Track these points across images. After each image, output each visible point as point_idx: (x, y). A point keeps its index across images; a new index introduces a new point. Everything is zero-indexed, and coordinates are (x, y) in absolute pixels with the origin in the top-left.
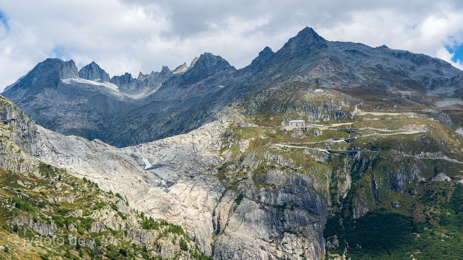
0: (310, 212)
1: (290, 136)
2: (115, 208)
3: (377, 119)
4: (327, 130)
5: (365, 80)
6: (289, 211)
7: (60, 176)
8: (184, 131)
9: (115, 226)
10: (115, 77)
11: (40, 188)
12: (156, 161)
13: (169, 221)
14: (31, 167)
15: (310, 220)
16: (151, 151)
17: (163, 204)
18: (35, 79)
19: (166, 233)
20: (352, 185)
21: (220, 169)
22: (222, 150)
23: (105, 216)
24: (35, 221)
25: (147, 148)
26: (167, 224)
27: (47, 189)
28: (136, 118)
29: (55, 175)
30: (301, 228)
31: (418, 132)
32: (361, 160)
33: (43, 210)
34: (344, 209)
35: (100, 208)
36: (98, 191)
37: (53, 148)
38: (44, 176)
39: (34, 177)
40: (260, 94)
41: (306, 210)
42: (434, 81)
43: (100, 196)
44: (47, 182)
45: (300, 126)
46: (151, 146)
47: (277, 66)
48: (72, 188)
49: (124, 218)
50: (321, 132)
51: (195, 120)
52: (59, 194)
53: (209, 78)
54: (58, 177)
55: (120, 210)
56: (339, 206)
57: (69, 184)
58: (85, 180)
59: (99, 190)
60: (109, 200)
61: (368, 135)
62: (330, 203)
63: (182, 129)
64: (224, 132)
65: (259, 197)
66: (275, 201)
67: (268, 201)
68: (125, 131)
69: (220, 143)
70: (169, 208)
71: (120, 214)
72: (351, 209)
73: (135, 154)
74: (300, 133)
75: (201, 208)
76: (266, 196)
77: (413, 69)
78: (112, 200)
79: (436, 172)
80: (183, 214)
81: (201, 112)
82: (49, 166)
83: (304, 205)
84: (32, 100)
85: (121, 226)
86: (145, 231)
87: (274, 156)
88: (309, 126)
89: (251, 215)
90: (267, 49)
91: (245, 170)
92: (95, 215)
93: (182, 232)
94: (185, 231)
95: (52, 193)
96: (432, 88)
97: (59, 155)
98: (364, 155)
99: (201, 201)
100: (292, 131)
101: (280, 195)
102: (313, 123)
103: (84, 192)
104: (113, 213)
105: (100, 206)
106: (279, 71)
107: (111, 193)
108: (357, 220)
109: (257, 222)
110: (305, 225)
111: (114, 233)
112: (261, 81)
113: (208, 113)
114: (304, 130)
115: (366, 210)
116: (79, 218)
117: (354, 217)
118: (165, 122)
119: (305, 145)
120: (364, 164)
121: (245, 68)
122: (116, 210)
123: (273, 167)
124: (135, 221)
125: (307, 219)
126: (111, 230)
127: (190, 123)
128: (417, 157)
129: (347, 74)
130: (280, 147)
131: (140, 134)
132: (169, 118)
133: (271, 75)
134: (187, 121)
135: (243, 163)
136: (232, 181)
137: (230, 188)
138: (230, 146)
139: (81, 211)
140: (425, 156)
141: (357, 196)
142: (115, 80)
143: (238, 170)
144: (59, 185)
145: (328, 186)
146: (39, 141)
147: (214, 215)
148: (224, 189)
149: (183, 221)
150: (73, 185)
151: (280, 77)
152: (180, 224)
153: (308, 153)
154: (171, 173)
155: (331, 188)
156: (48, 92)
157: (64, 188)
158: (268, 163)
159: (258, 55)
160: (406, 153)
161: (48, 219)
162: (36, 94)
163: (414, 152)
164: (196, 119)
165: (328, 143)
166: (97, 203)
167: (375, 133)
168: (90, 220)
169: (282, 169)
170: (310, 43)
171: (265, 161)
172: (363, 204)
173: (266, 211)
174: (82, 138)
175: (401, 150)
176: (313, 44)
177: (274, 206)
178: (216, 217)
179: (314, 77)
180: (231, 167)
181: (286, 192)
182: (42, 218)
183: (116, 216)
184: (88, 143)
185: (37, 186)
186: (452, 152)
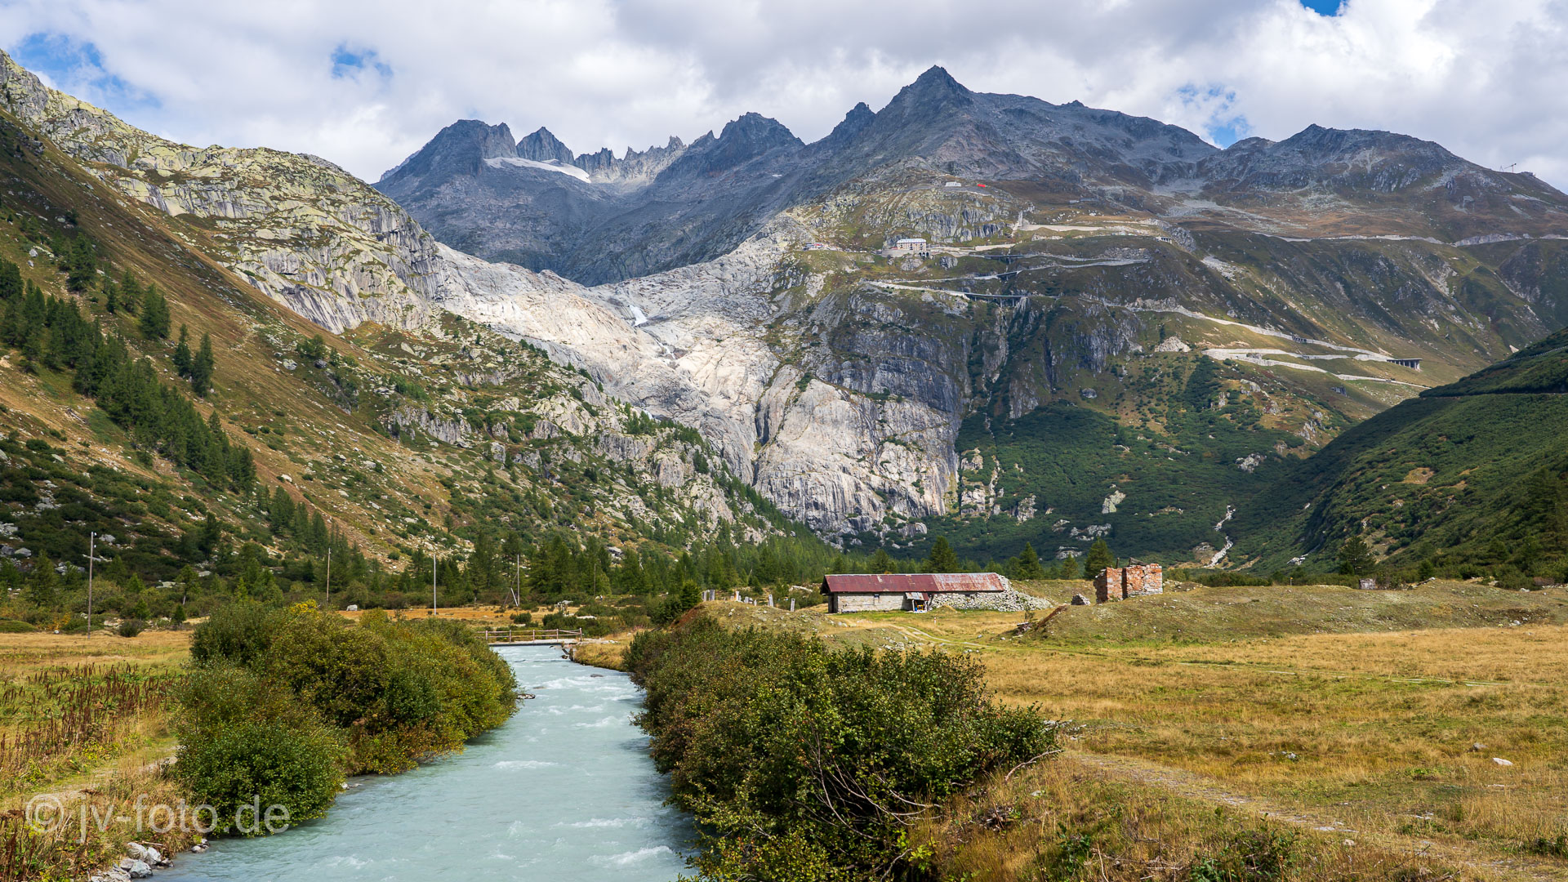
0: (931, 405)
1: (898, 268)
2: (577, 395)
3: (1058, 238)
4: (966, 258)
5: (1038, 165)
6: (894, 404)
7: (479, 337)
8: (707, 257)
9: (577, 428)
10: (583, 156)
11: (442, 357)
12: (655, 311)
13: (677, 420)
14: (427, 319)
15: (932, 421)
16: (646, 293)
17: (666, 389)
18: (438, 158)
19: (668, 442)
20: (1010, 357)
21: (770, 327)
22: (775, 292)
23: (559, 410)
24: (431, 417)
25: (638, 286)
26: (671, 425)
27: (455, 359)
28: (621, 232)
29: (470, 335)
30: (915, 435)
31: (1132, 262)
32: (1027, 313)
33: (448, 397)
34: (994, 401)
35: (551, 394)
36: (547, 365)
37: (468, 284)
38: (450, 337)
39: (432, 337)
40: (846, 191)
41: (924, 402)
42: (1166, 168)
43: (552, 374)
44: (456, 347)
45: (917, 249)
46: (645, 284)
47: (878, 137)
48: (500, 359)
49: (593, 414)
50: (956, 262)
51: (727, 236)
52: (477, 370)
53: (755, 159)
54: (475, 338)
55: (587, 400)
56: (984, 396)
57: (494, 351)
58: (523, 343)
59: (550, 362)
60: (567, 380)
61: (1041, 267)
62: (968, 391)
63: (704, 254)
64: (778, 259)
65: (841, 379)
66: (870, 386)
67: (856, 386)
68: (601, 256)
69: (772, 279)
70: (677, 396)
71: (587, 406)
72: (1005, 401)
73: (617, 297)
74: (918, 263)
75: (735, 397)
76: (853, 376)
77: (1128, 145)
78: (572, 381)
79: (1163, 335)
80: (702, 407)
81: (739, 223)
82: (459, 318)
83: (921, 394)
84: (432, 196)
85: (587, 427)
86: (630, 437)
87: (868, 304)
88: (935, 251)
89: (826, 409)
90: (862, 107)
91: (815, 330)
92: (541, 408)
93: (699, 441)
94: (704, 438)
95: (463, 366)
96: (1162, 181)
97: (478, 298)
98: (1032, 304)
99: (735, 384)
100: (902, 259)
101: (878, 375)
102: (941, 244)
103: (522, 365)
104: (575, 404)
105: (550, 391)
106: (882, 147)
107: (570, 367)
108: (1017, 421)
109: (835, 422)
110: (924, 429)
111: (575, 441)
112: (849, 167)
113: (751, 223)
114: (924, 258)
115: (1033, 403)
116: (513, 413)
117: (1012, 415)
118: (674, 240)
119: (925, 284)
120: (1031, 320)
121: (819, 142)
122: (580, 400)
123: (866, 325)
124: (613, 420)
125: (926, 418)
126: (569, 434)
127: (717, 242)
128: (1129, 307)
129: (1007, 155)
130: (879, 288)
131: (627, 262)
132: (680, 233)
133: (868, 155)
134: (712, 238)
135: (813, 316)
136: (791, 348)
137: (788, 362)
138: (789, 286)
139: (516, 400)
140: (1144, 306)
141: (1019, 377)
142: (584, 161)
143: (803, 330)
144: (476, 352)
145: (966, 359)
146: (442, 272)
147: (758, 409)
148: (776, 363)
149: (703, 419)
150: (502, 353)
151: (883, 160)
152: (697, 425)
153: (931, 299)
154: (681, 333)
155: (970, 364)
156: (460, 182)
157: (487, 358)
158: (858, 318)
159: (844, 118)
160: (1110, 300)
161: (454, 415)
162: (439, 186)
163: (1123, 299)
164: (729, 236)
165: (967, 280)
166: (545, 386)
167: (1054, 264)
168: (532, 417)
169: (883, 328)
170: (939, 96)
171: (853, 313)
172: (1027, 392)
173: (853, 403)
174: (521, 268)
175: (1100, 295)
176: (945, 97)
177: (867, 396)
178: (762, 414)
179: (945, 160)
180: (789, 323)
181: (888, 370)
182: (445, 413)
183: (579, 410)
184: (531, 277)
185: (437, 354)
186: (1194, 298)
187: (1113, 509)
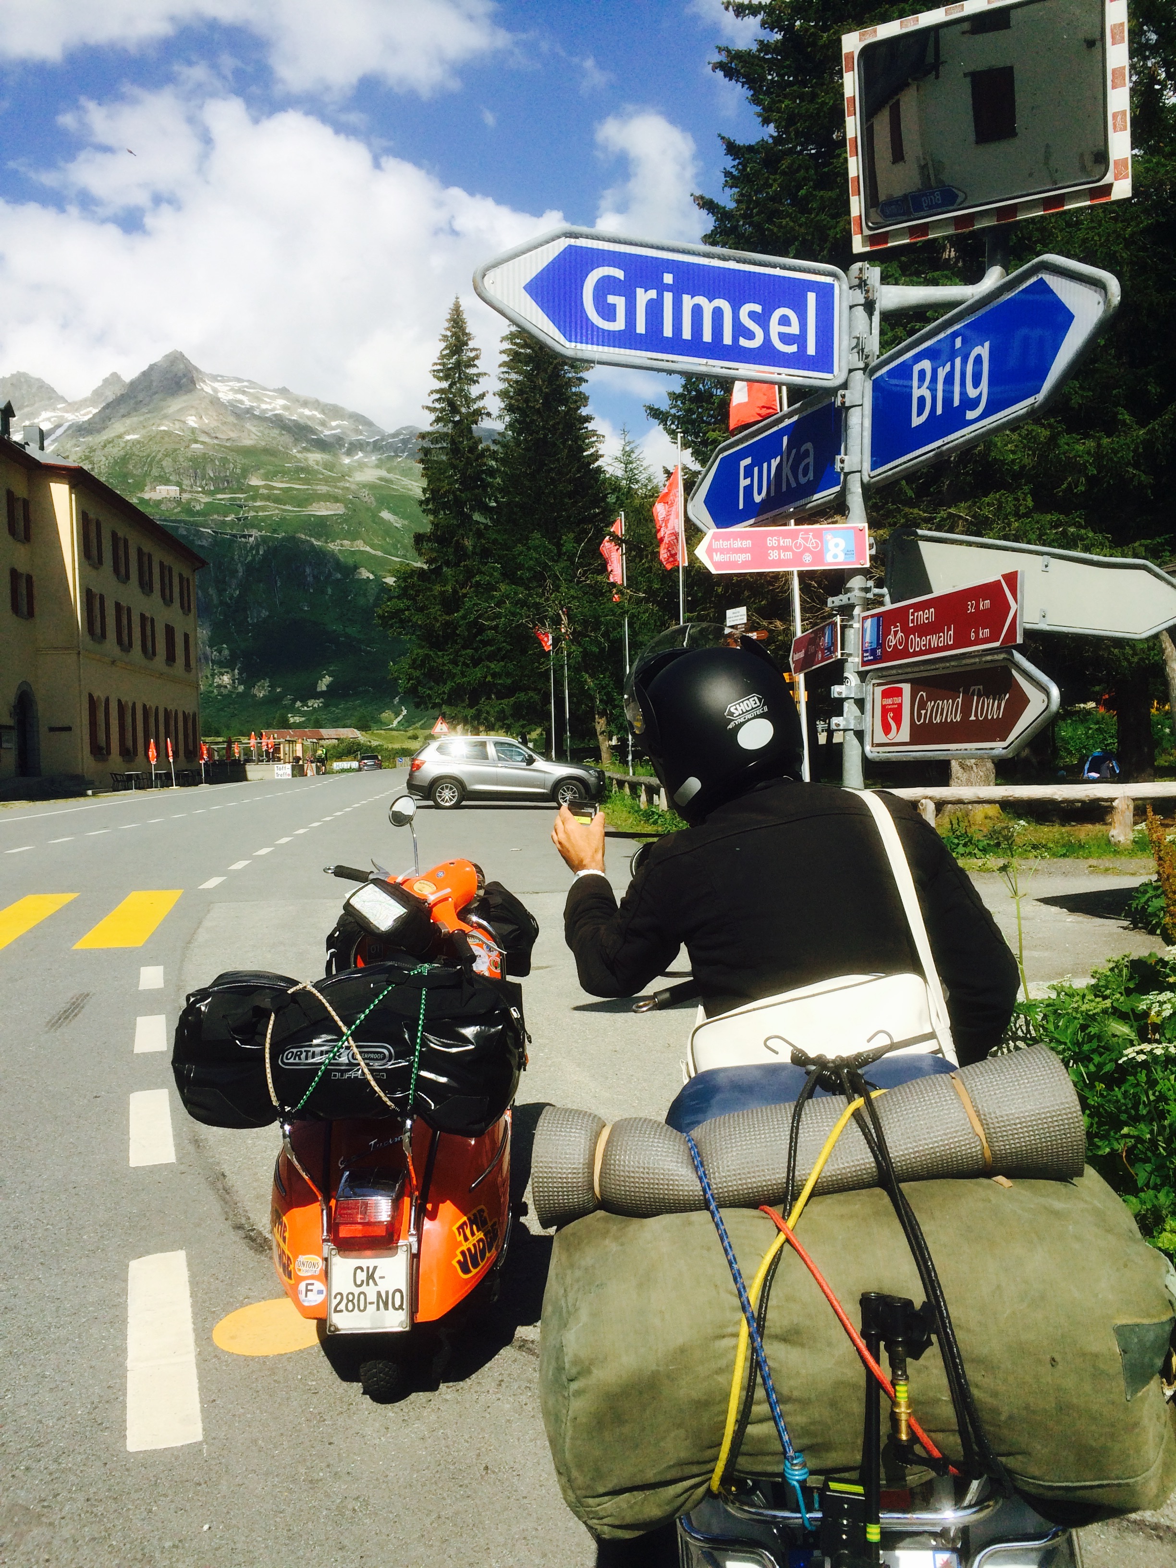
1: (159, 508)
3: (278, 492)
4: (210, 502)
5: (259, 434)
20: (246, 579)
31: (332, 513)
32: (258, 546)
34: (236, 610)
40: (111, 445)
42: (351, 444)
45: (172, 494)
50: (203, 505)
56: (228, 606)
61: (267, 513)
62: (216, 602)
72: (244, 611)
74: (173, 504)
79: (355, 567)
88: (186, 496)
90: (115, 376)
96: (349, 453)
98: (261, 540)
102: (190, 492)
108: (254, 625)
114: (178, 502)
115: (265, 613)
117: (250, 621)
119: (180, 522)
120: (261, 552)
128: (331, 545)
140: (342, 546)
141: (253, 593)
145: (213, 578)
153: (185, 533)
155: (217, 582)
160: (317, 540)
163: (328, 539)
165: (212, 520)
167: (277, 512)
170: (180, 373)
172: (260, 605)
186: (376, 541)
187: (324, 688)
